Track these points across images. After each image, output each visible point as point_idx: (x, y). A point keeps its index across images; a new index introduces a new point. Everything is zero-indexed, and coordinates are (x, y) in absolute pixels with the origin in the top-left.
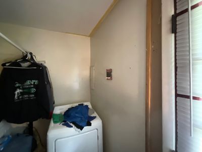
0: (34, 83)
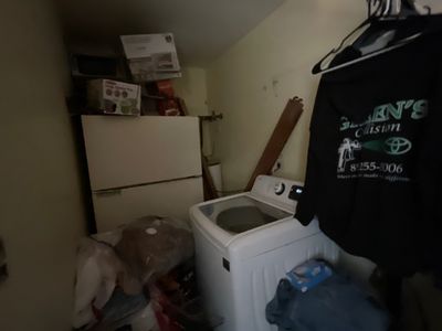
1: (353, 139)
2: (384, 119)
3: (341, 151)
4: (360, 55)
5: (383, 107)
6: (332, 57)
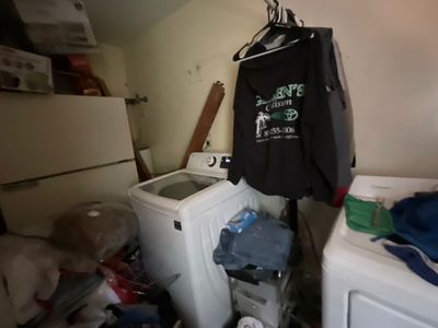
0: (294, 92)
1: (265, 112)
2: (282, 97)
3: (258, 122)
4: (265, 50)
5: (282, 89)
6: (247, 49)
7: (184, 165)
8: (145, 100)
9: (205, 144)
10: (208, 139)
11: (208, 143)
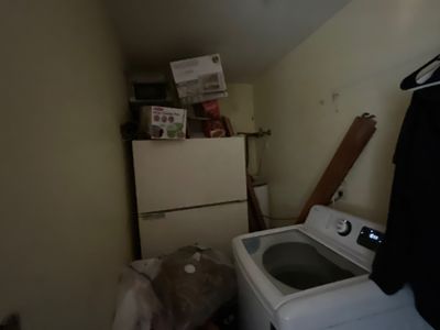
7: (302, 220)
8: (269, 133)
9: (336, 195)
10: (341, 188)
11: (341, 194)
